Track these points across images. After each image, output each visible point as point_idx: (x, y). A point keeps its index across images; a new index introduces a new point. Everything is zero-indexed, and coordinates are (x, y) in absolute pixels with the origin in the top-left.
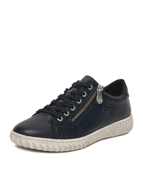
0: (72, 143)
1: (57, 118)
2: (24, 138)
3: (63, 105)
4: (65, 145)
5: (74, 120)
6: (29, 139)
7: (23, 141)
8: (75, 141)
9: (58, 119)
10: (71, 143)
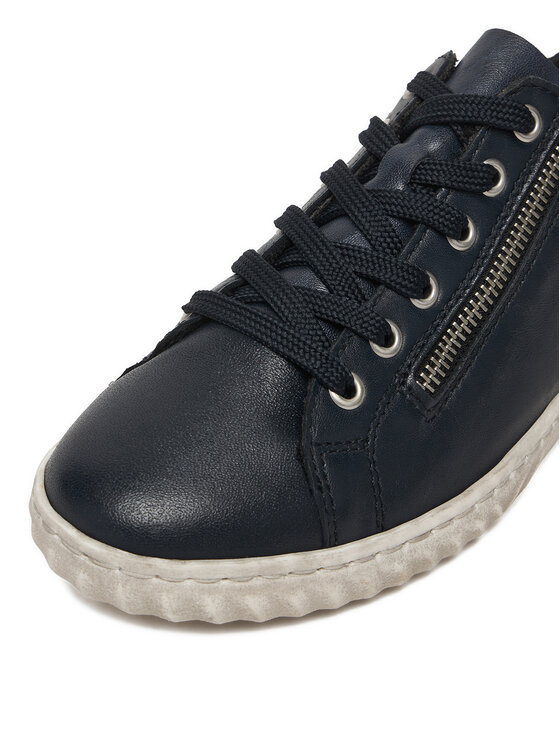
0: (429, 539)
1: (327, 388)
2: (120, 569)
3: (361, 275)
4: (386, 568)
5: (432, 383)
6: (157, 576)
7: (120, 589)
8: (442, 526)
9: (334, 396)
10: (417, 544)
